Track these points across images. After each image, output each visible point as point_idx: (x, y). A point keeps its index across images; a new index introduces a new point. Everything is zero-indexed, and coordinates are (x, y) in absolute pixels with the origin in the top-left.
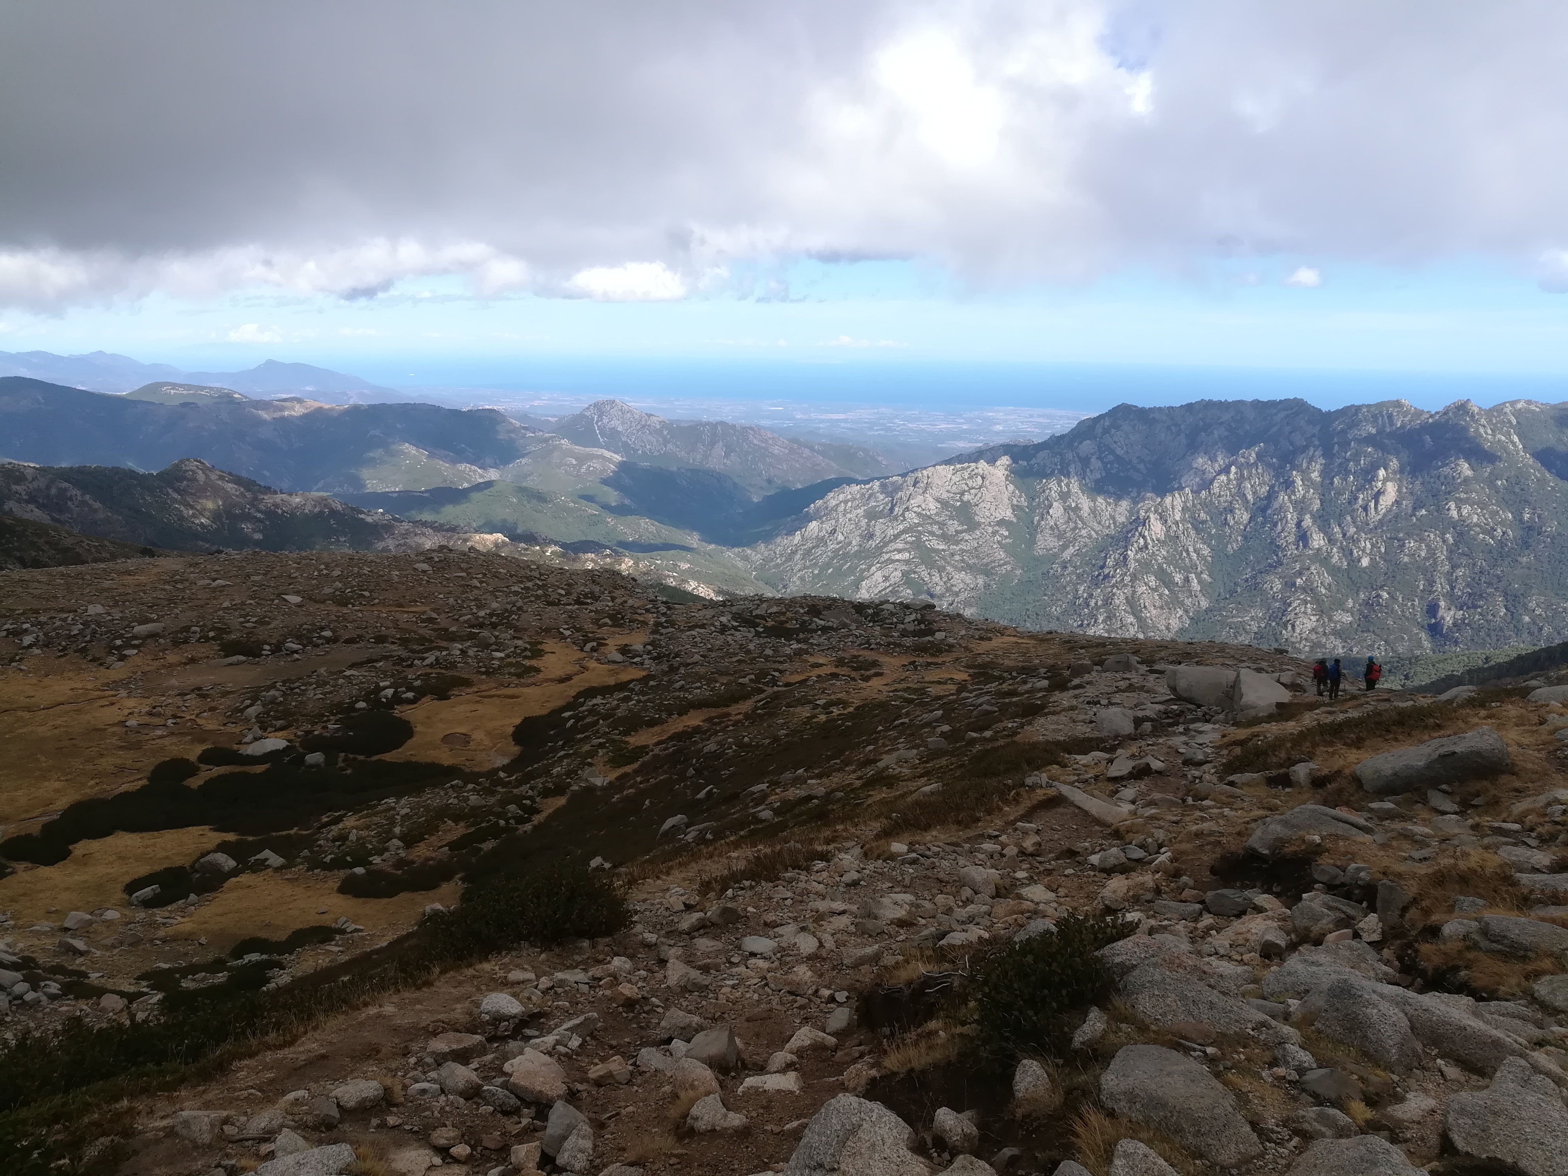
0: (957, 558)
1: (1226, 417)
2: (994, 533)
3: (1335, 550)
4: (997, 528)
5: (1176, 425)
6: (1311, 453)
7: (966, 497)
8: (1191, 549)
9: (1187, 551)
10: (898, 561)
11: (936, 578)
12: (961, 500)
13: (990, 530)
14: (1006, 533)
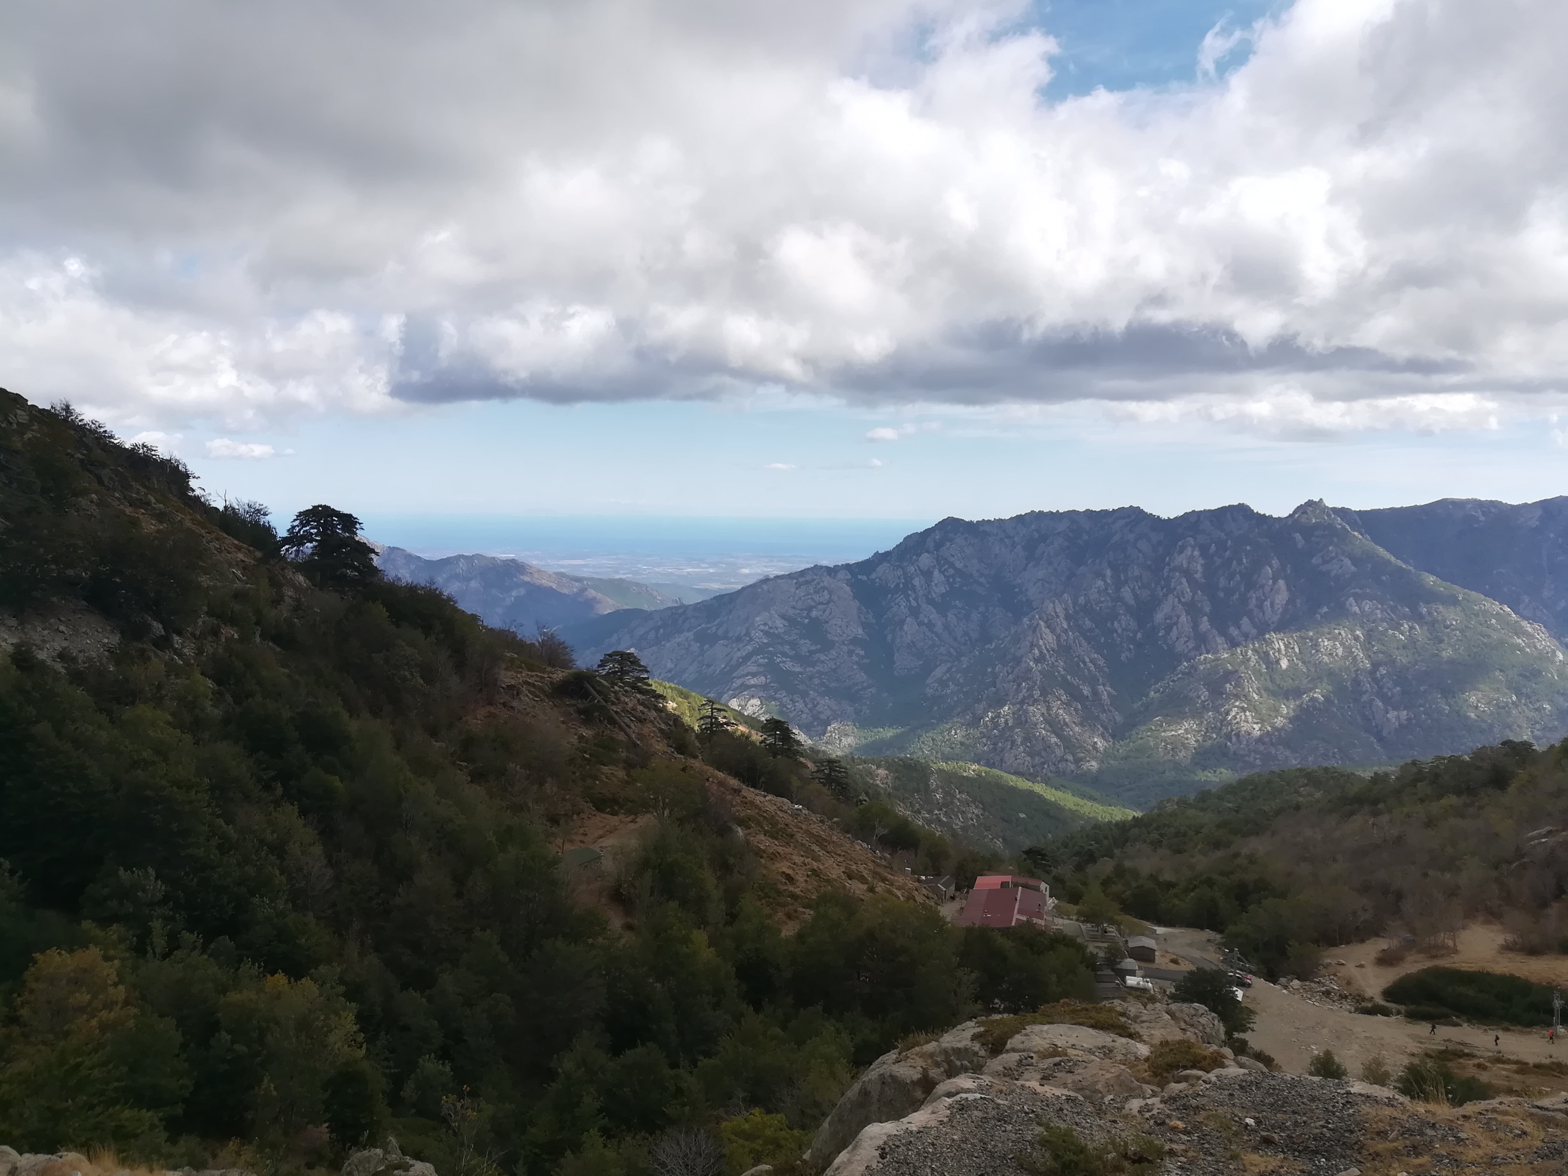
0: (816, 681)
1: (1062, 527)
2: (850, 653)
3: (1250, 653)
4: (852, 647)
5: (1009, 537)
6: (1189, 553)
7: (814, 613)
8: (1087, 660)
9: (1084, 663)
11: (800, 705)
12: (808, 617)
13: (845, 648)
14: (862, 653)
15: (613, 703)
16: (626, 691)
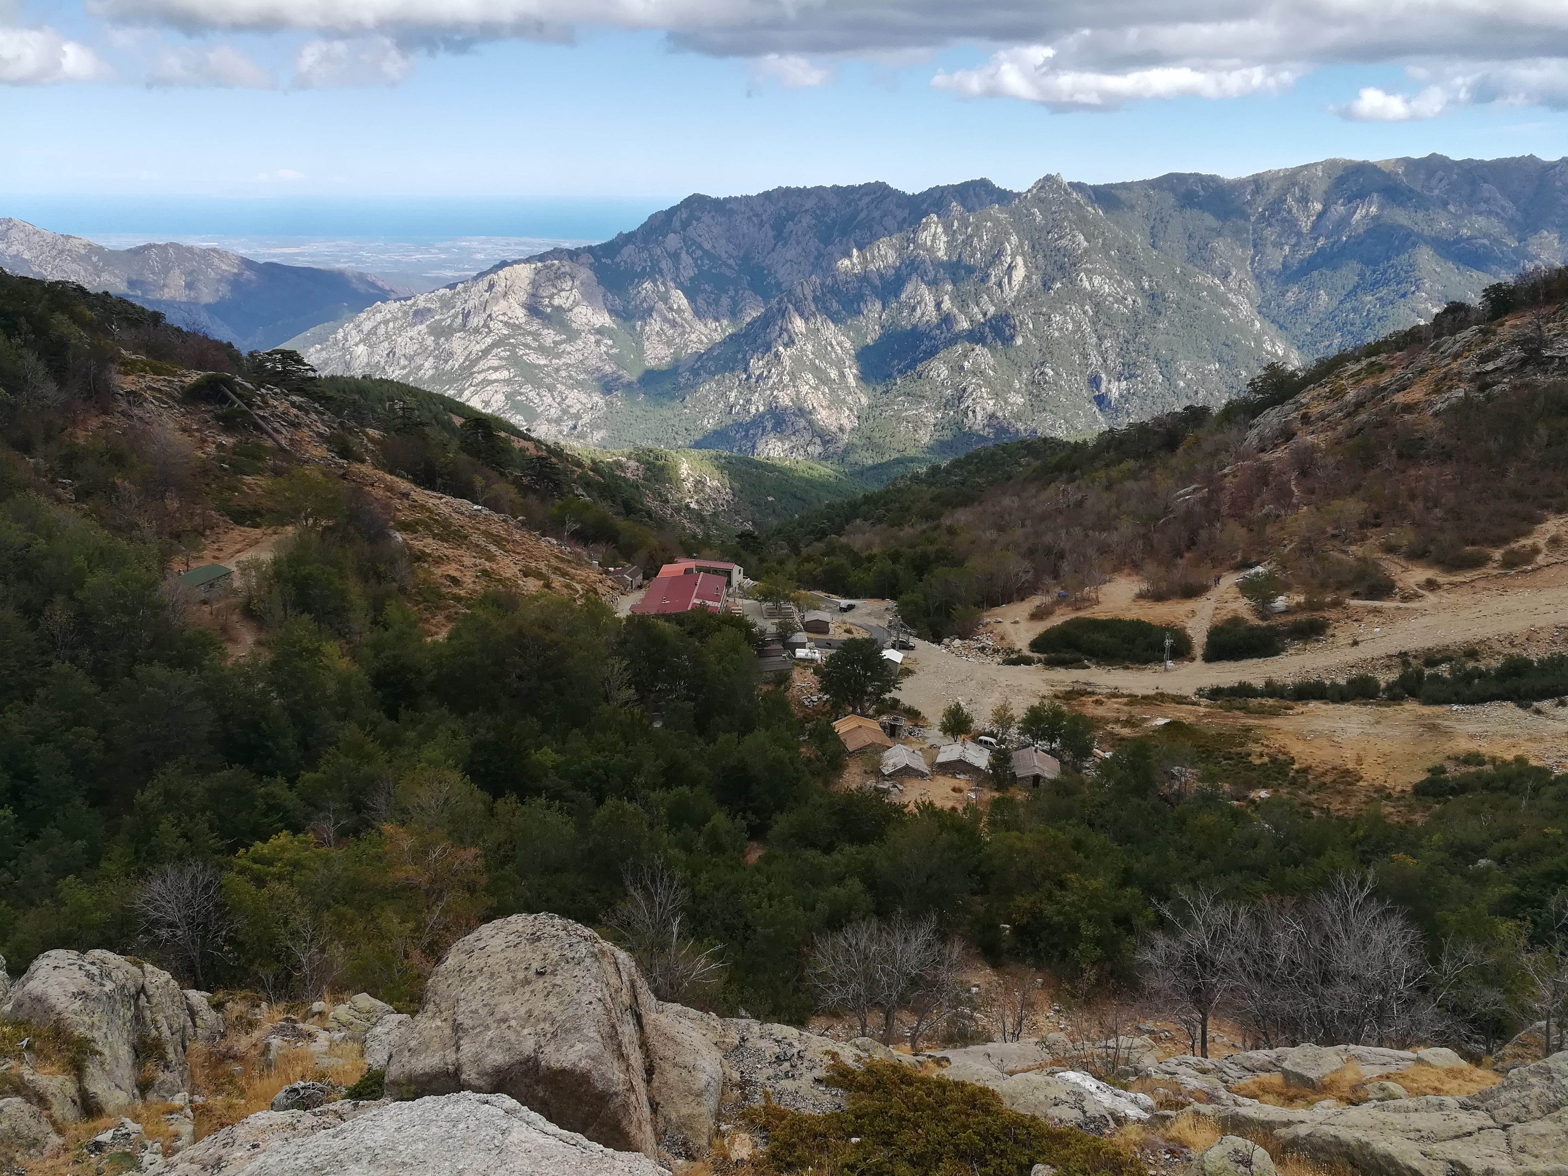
0: (563, 374)
1: (809, 204)
2: (598, 343)
4: (599, 337)
5: (757, 215)
6: (933, 230)
8: (834, 343)
9: (831, 345)
10: (496, 381)
11: (548, 400)
13: (592, 338)
14: (610, 342)
15: (260, 408)
16: (276, 394)
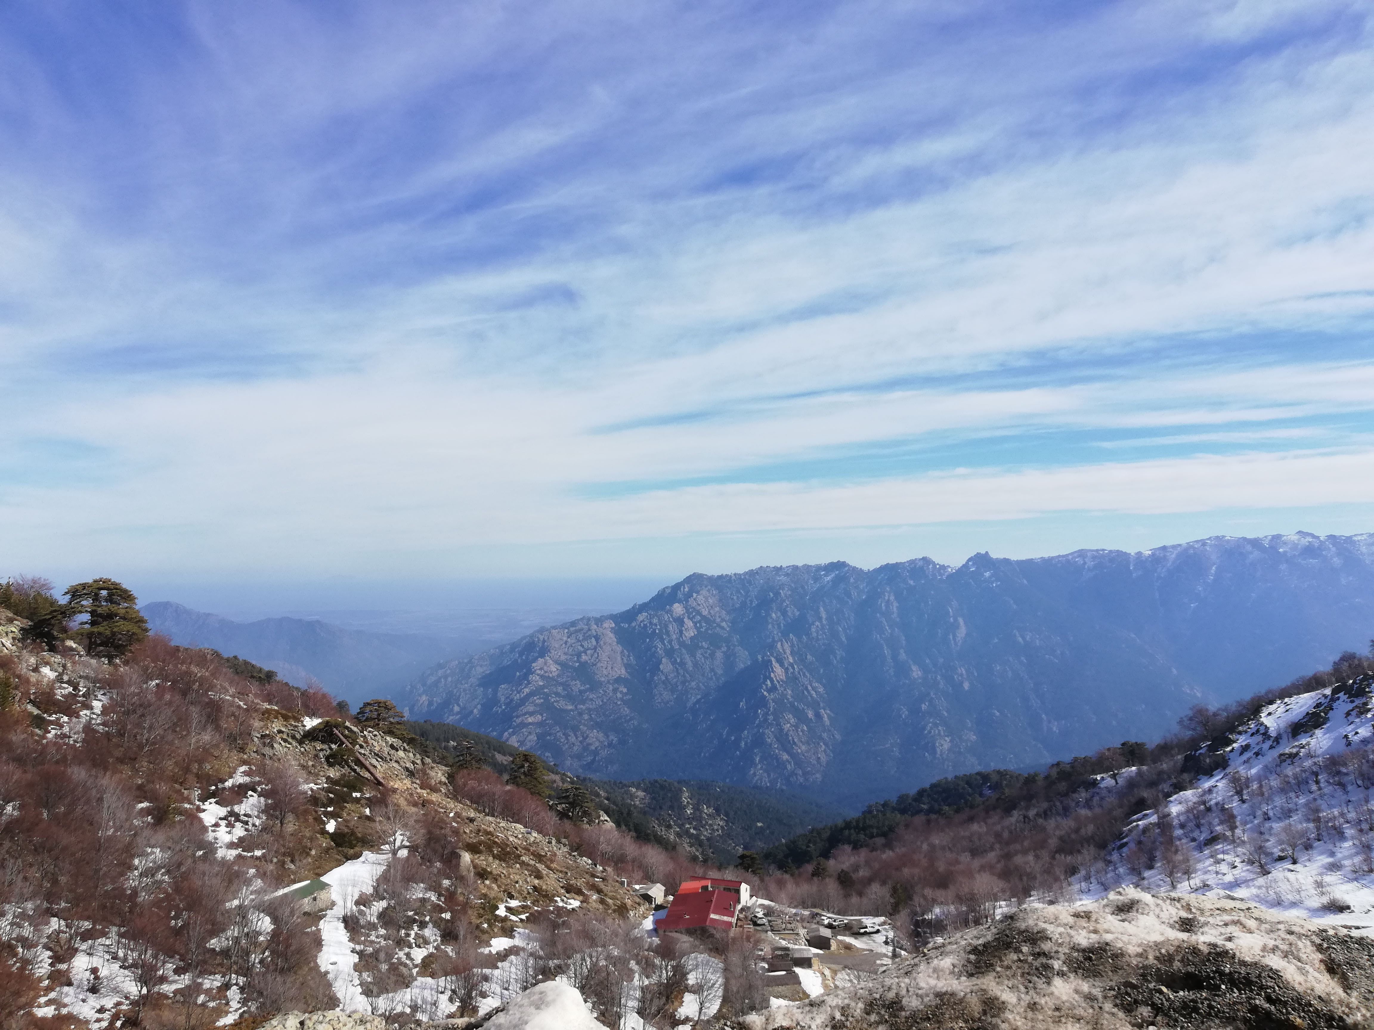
0: (586, 717)
2: (615, 690)
3: (939, 677)
4: (616, 686)
5: (743, 588)
6: (887, 598)
7: (584, 658)
8: (810, 688)
9: (808, 691)
10: (530, 724)
12: (578, 661)
13: (611, 687)
14: (625, 690)
15: (361, 747)
16: (375, 736)
